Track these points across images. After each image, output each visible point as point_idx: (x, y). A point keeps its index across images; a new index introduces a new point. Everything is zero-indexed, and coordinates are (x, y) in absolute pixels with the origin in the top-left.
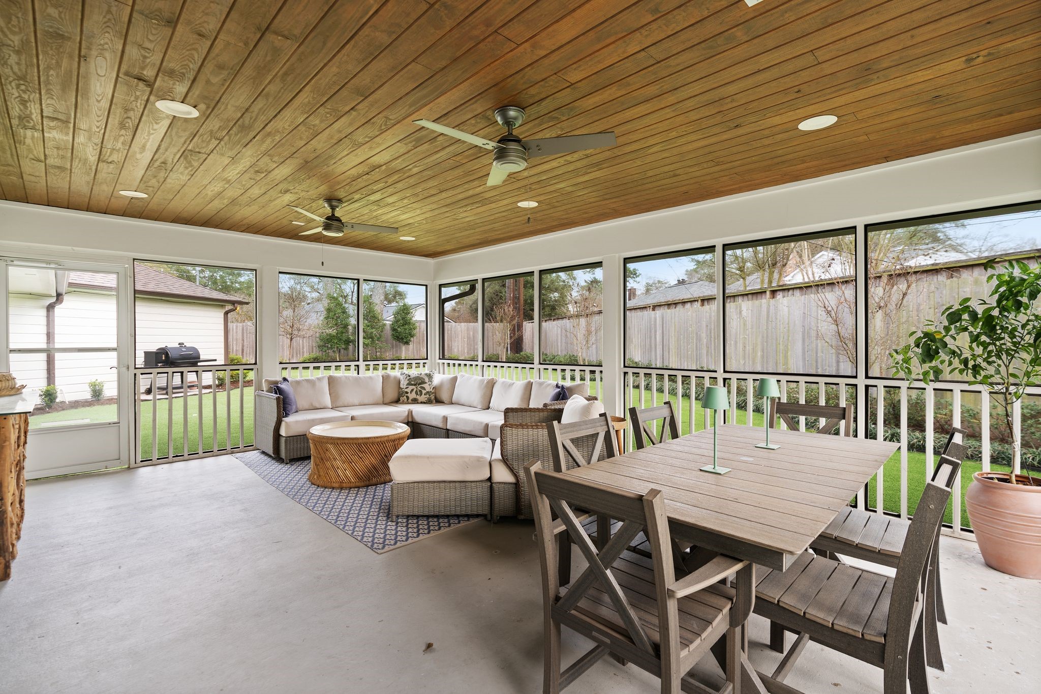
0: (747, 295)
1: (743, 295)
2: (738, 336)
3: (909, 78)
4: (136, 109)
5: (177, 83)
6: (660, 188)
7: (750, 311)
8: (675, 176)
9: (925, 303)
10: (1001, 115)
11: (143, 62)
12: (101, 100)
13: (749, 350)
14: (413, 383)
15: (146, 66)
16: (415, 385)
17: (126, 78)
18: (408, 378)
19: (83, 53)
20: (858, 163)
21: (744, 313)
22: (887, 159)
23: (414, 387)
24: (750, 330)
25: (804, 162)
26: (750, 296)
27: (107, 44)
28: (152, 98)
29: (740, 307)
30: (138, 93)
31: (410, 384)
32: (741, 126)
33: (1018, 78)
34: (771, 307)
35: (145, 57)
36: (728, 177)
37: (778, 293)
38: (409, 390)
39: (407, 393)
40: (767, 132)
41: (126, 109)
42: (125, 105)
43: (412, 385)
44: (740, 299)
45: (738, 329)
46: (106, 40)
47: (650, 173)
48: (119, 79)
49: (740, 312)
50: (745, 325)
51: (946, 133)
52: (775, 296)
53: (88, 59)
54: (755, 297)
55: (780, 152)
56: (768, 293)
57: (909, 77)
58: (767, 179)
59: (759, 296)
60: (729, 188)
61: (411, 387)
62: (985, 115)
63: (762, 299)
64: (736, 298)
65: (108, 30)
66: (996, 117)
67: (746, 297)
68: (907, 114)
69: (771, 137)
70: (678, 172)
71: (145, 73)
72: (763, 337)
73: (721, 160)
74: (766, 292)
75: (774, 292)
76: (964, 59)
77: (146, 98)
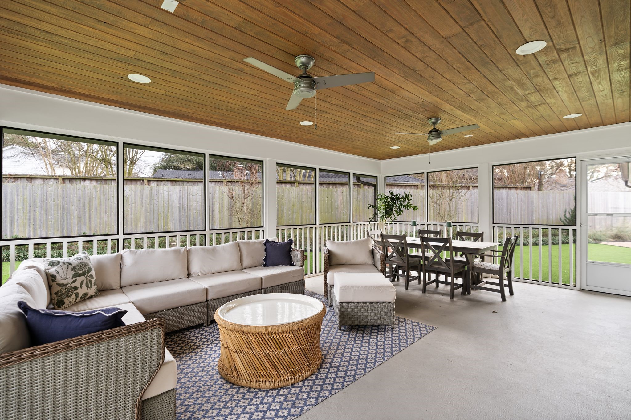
4: (554, 29)
5: (546, 60)
11: (570, 58)
12: (581, 19)
14: (80, 272)
15: (568, 57)
16: (83, 274)
17: (574, 46)
18: (70, 267)
19: (603, 43)
23: (82, 278)
27: (592, 55)
28: (551, 44)
30: (561, 41)
31: (76, 275)
35: (571, 60)
38: (77, 284)
39: (76, 288)
41: (560, 24)
42: (563, 27)
43: (80, 275)
46: (593, 56)
48: (577, 43)
53: (599, 42)
61: (80, 279)
65: (594, 60)
71: (566, 54)
77: (554, 42)
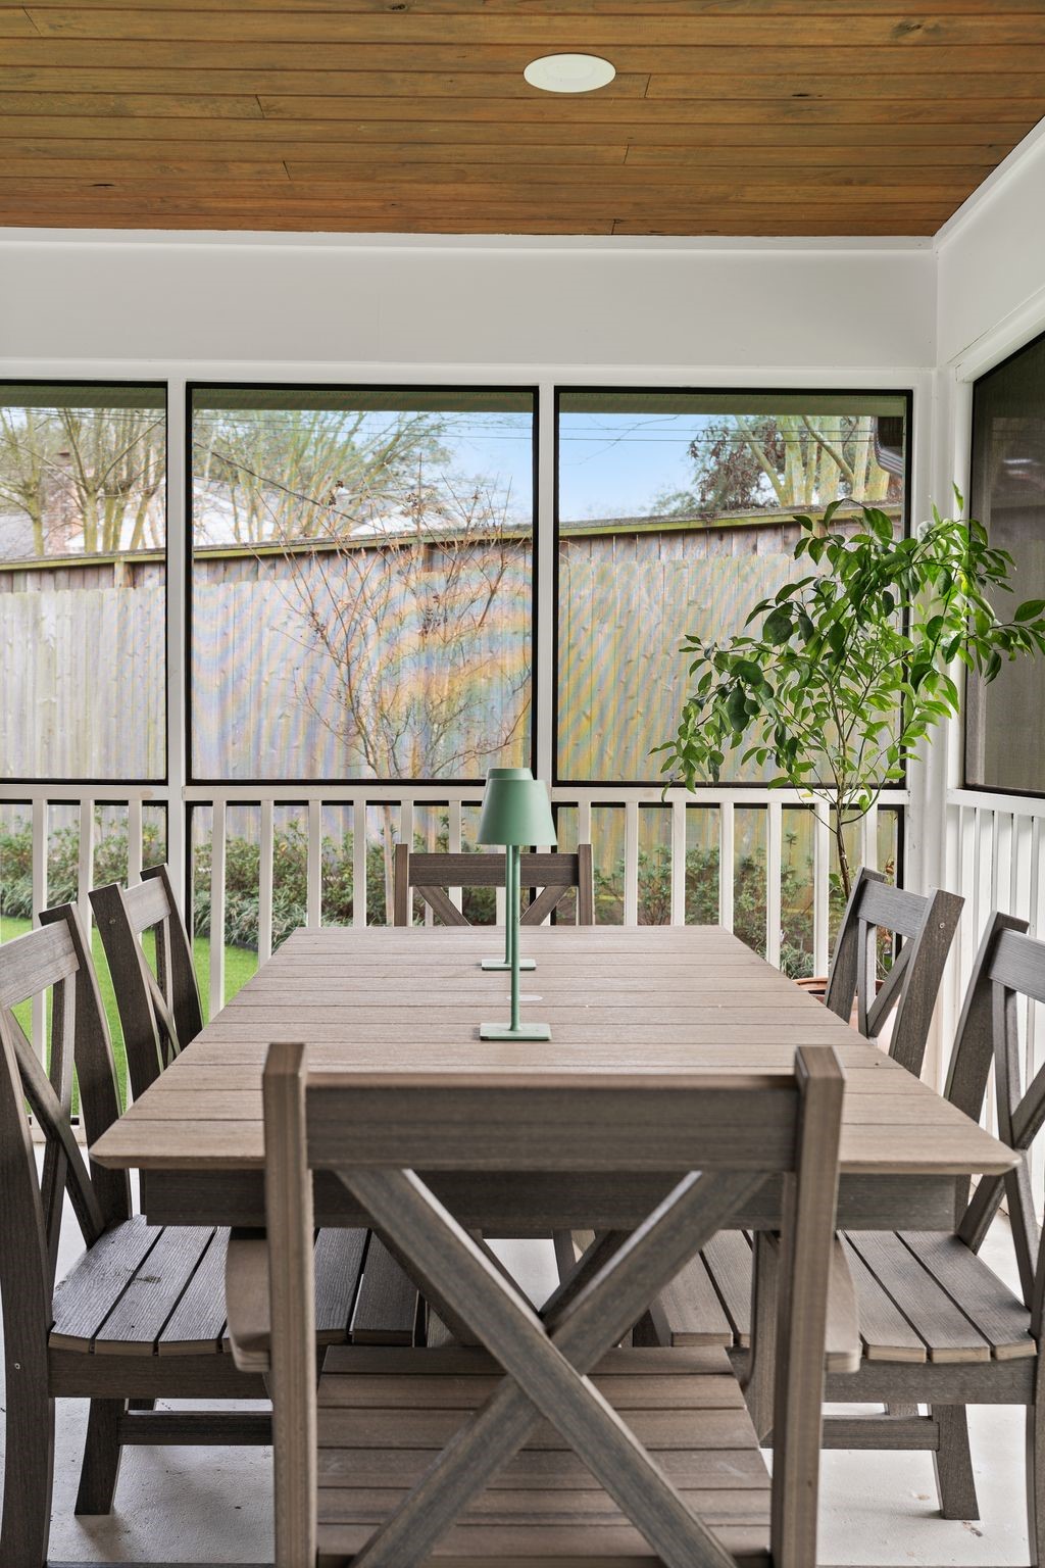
0: (52, 570)
1: (40, 571)
2: (29, 699)
3: (799, 26)
6: (42, 144)
7: (68, 622)
8: (115, 115)
9: (505, 621)
10: (849, 182)
13: (63, 741)
20: (561, 219)
21: (49, 626)
22: (617, 226)
24: (67, 679)
25: (461, 178)
26: (62, 576)
29: (36, 607)
32: (408, 12)
33: (928, 104)
34: (131, 612)
36: (258, 167)
37: (148, 571)
40: (449, 56)
44: (31, 581)
45: (30, 678)
47: (49, 80)
49: (37, 623)
50: (50, 662)
51: (750, 194)
52: (139, 580)
54: (77, 578)
55: (434, 129)
56: (120, 569)
57: (801, 23)
58: (345, 205)
59: (90, 576)
60: (231, 204)
62: (828, 174)
63: (97, 585)
64: (19, 579)
66: (839, 184)
67: (48, 579)
68: (731, 119)
69: (448, 77)
70: (132, 103)
72: (106, 701)
73: (282, 102)
74: (111, 565)
75: (135, 568)
76: (898, 21)
